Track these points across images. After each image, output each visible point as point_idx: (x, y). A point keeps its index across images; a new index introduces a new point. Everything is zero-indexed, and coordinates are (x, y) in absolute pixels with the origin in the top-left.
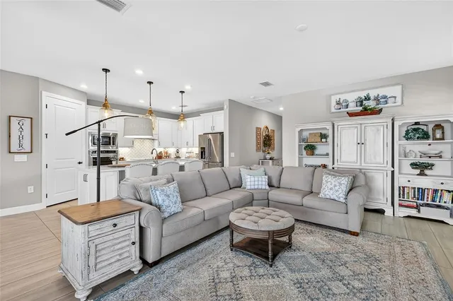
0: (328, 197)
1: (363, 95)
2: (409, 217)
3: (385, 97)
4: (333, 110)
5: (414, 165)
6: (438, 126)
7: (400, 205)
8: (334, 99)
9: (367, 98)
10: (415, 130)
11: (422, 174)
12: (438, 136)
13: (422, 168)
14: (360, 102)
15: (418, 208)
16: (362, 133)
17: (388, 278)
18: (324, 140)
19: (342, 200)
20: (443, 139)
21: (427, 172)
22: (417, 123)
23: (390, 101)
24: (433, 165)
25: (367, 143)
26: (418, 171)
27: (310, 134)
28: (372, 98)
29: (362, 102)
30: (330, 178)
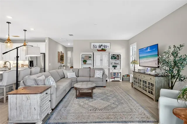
0: (97, 77)
1: (101, 44)
2: (113, 81)
3: (106, 46)
4: (92, 48)
5: (113, 66)
6: (118, 56)
7: (111, 78)
8: (92, 44)
9: (102, 46)
10: (113, 56)
11: (115, 69)
12: (118, 58)
13: (115, 67)
14: (100, 47)
15: (114, 78)
16: (102, 57)
17: (117, 93)
18: (90, 59)
19: (102, 77)
20: (119, 59)
21: (116, 68)
22: (114, 55)
23: (108, 47)
24: (117, 66)
25: (103, 60)
26: (114, 68)
27: (85, 56)
28: (103, 46)
29: (100, 46)
30: (98, 71)
